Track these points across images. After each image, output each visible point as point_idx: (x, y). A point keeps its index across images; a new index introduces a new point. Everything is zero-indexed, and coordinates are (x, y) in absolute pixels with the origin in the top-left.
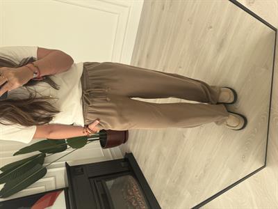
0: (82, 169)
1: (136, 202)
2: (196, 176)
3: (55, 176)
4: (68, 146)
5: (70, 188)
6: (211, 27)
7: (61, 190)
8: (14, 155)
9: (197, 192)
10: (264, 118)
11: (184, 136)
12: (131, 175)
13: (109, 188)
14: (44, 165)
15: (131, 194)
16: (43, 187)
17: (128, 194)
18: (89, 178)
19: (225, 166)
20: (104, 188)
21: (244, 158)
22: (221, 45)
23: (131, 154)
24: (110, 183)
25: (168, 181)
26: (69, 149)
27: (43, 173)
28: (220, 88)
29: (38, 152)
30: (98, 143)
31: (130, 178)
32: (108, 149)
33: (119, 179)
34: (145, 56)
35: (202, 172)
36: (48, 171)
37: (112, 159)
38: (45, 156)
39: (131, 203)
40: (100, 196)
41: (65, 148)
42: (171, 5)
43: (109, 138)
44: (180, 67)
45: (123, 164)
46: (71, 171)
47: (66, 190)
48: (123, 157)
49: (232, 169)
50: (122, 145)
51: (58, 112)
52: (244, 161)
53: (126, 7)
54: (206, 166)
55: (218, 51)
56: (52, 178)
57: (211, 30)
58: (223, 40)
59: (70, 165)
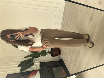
0: (45, 64)
2: (84, 67)
4: (41, 56)
6: (87, 13)
7: (38, 70)
8: (24, 58)
11: (80, 53)
12: (62, 66)
13: (54, 71)
14: (33, 62)
15: (62, 73)
16: (33, 69)
18: (47, 67)
19: (94, 63)
20: (52, 70)
21: (101, 60)
22: (91, 19)
23: (62, 59)
24: (55, 69)
25: (75, 69)
26: (41, 57)
27: (32, 64)
28: (84, 34)
29: (31, 58)
30: (50, 55)
31: (61, 68)
32: (54, 57)
33: (58, 68)
34: (66, 24)
35: (86, 65)
36: (34, 64)
37: (55, 60)
38: (33, 59)
39: (61, 76)
40: (51, 73)
41: (39, 56)
42: (73, 6)
43: (54, 53)
44: (78, 28)
45: (59, 62)
46: (42, 64)
47: (40, 70)
48: (59, 60)
50: (59, 56)
51: (34, 42)
52: (101, 61)
53: (58, 8)
54: (87, 63)
55: (90, 21)
56: (36, 66)
57: (87, 14)
58: (92, 17)
59: (41, 62)
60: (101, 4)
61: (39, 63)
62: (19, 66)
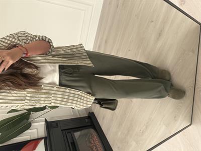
0: (57, 124)
1: (96, 148)
2: (141, 130)
3: (38, 129)
5: (48, 137)
6: (152, 21)
7: (41, 139)
9: (141, 142)
12: (93, 128)
13: (77, 138)
14: (30, 120)
15: (92, 142)
16: (29, 137)
18: (62, 130)
19: (162, 124)
21: (175, 118)
22: (160, 34)
23: (93, 113)
24: (77, 134)
25: (119, 133)
27: (28, 126)
31: (92, 131)
33: (84, 132)
34: (104, 42)
35: (144, 127)
36: (32, 124)
37: (79, 117)
38: (30, 114)
39: (92, 149)
40: (70, 144)
41: (44, 108)
42: (123, 5)
44: (130, 50)
45: (86, 120)
46: (49, 125)
47: (45, 138)
48: (87, 115)
49: (166, 126)
52: (175, 120)
53: (90, 5)
54: (147, 123)
55: (158, 39)
56: (35, 130)
57: (153, 23)
58: (161, 31)
59: (48, 120)
60: (183, 4)
61: (44, 123)
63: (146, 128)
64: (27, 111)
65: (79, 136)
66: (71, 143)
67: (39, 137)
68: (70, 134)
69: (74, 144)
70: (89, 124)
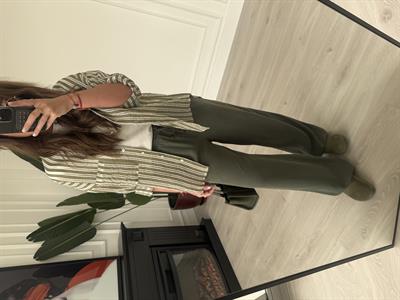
0: (142, 234)
1: (212, 286)
2: (298, 256)
3: (107, 239)
4: (127, 202)
5: (125, 257)
6: (330, 50)
7: (112, 258)
8: (58, 205)
10: (395, 178)
12: (207, 248)
13: (177, 264)
14: (94, 224)
15: (205, 274)
16: (90, 253)
17: (201, 274)
18: (151, 247)
19: (338, 242)
20: (170, 262)
21: (364, 234)
22: (343, 74)
23: (210, 221)
24: (178, 258)
25: (258, 260)
26: (128, 206)
27: (90, 234)
29: (85, 206)
30: (165, 202)
31: (206, 253)
32: (179, 211)
33: (191, 254)
34: (238, 87)
35: (305, 250)
36: (98, 232)
37: (183, 225)
38: (95, 212)
39: (204, 287)
40: (164, 273)
41: (121, 204)
42: (278, 18)
44: (285, 103)
45: (197, 233)
46: (129, 235)
47: (119, 259)
48: (198, 224)
49: (347, 249)
50: (197, 207)
52: (364, 238)
53: (216, 18)
54: (311, 242)
55: (339, 83)
56: (102, 243)
57: (330, 53)
58: (346, 68)
59: (127, 227)
60: (389, 18)
61: (118, 232)
62: (33, 237)
63: (309, 250)
64: (89, 207)
65: (182, 261)
66: (166, 271)
67: (109, 255)
68: (164, 255)
69: (170, 273)
70: (201, 240)
